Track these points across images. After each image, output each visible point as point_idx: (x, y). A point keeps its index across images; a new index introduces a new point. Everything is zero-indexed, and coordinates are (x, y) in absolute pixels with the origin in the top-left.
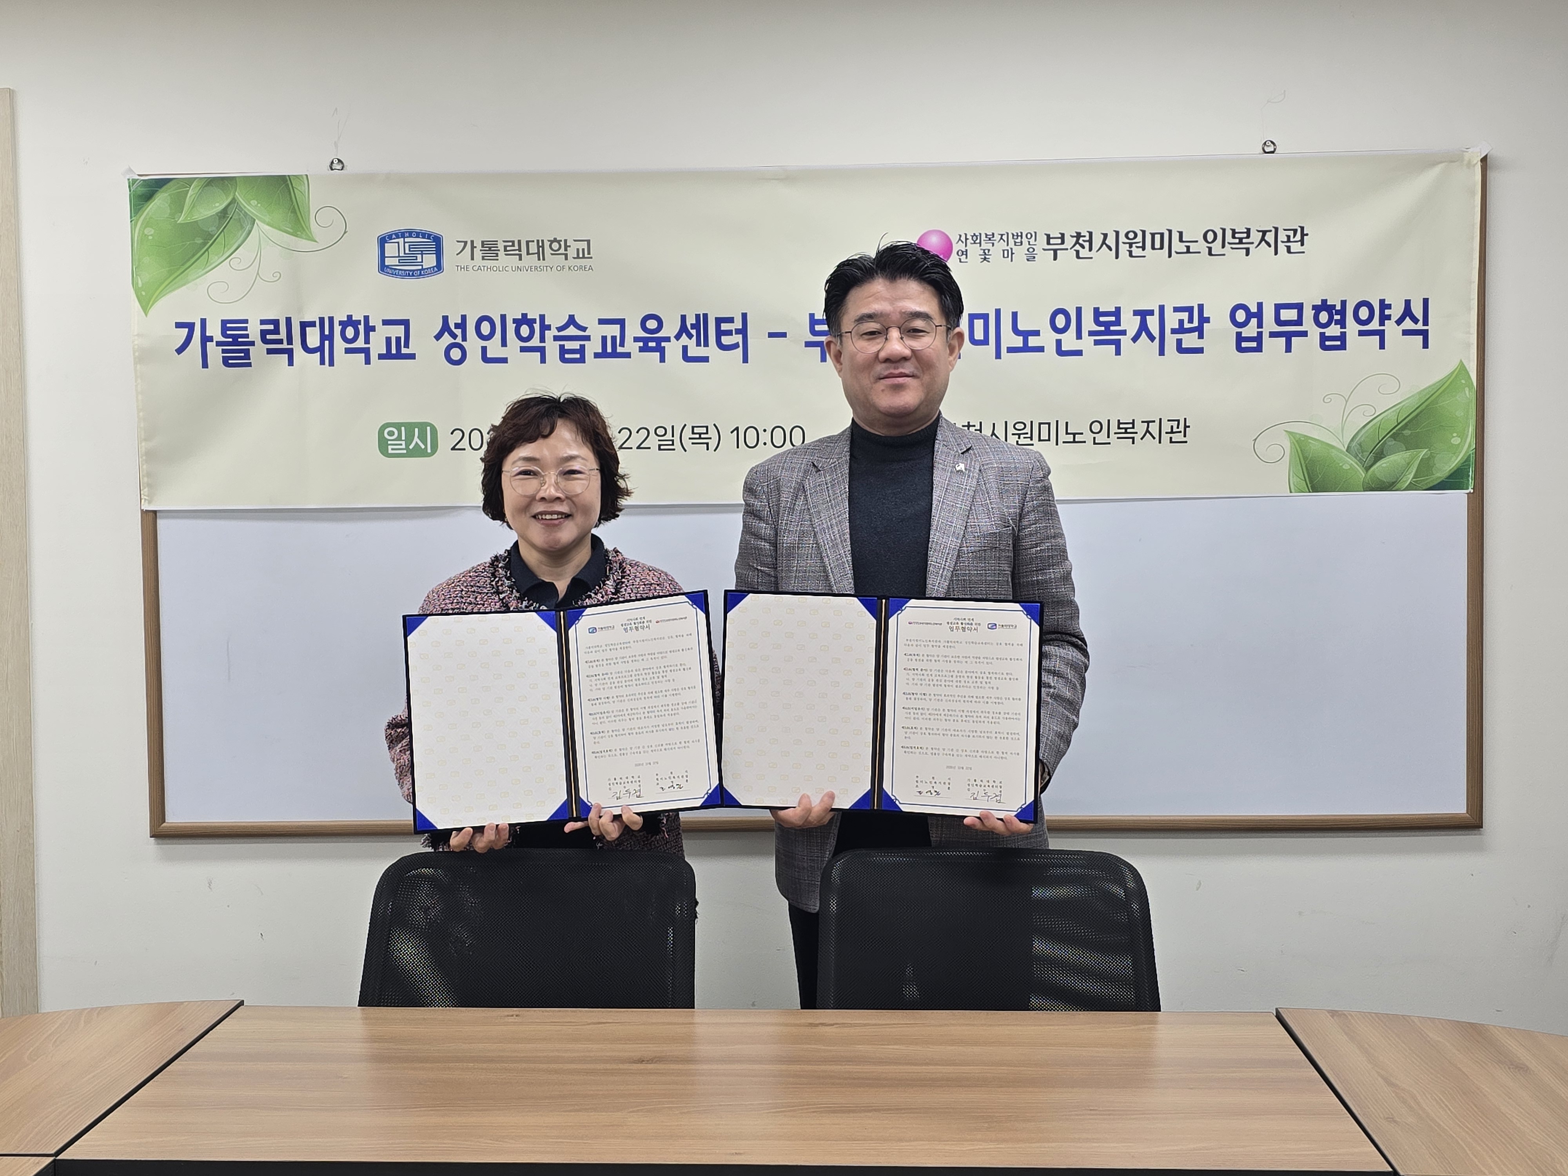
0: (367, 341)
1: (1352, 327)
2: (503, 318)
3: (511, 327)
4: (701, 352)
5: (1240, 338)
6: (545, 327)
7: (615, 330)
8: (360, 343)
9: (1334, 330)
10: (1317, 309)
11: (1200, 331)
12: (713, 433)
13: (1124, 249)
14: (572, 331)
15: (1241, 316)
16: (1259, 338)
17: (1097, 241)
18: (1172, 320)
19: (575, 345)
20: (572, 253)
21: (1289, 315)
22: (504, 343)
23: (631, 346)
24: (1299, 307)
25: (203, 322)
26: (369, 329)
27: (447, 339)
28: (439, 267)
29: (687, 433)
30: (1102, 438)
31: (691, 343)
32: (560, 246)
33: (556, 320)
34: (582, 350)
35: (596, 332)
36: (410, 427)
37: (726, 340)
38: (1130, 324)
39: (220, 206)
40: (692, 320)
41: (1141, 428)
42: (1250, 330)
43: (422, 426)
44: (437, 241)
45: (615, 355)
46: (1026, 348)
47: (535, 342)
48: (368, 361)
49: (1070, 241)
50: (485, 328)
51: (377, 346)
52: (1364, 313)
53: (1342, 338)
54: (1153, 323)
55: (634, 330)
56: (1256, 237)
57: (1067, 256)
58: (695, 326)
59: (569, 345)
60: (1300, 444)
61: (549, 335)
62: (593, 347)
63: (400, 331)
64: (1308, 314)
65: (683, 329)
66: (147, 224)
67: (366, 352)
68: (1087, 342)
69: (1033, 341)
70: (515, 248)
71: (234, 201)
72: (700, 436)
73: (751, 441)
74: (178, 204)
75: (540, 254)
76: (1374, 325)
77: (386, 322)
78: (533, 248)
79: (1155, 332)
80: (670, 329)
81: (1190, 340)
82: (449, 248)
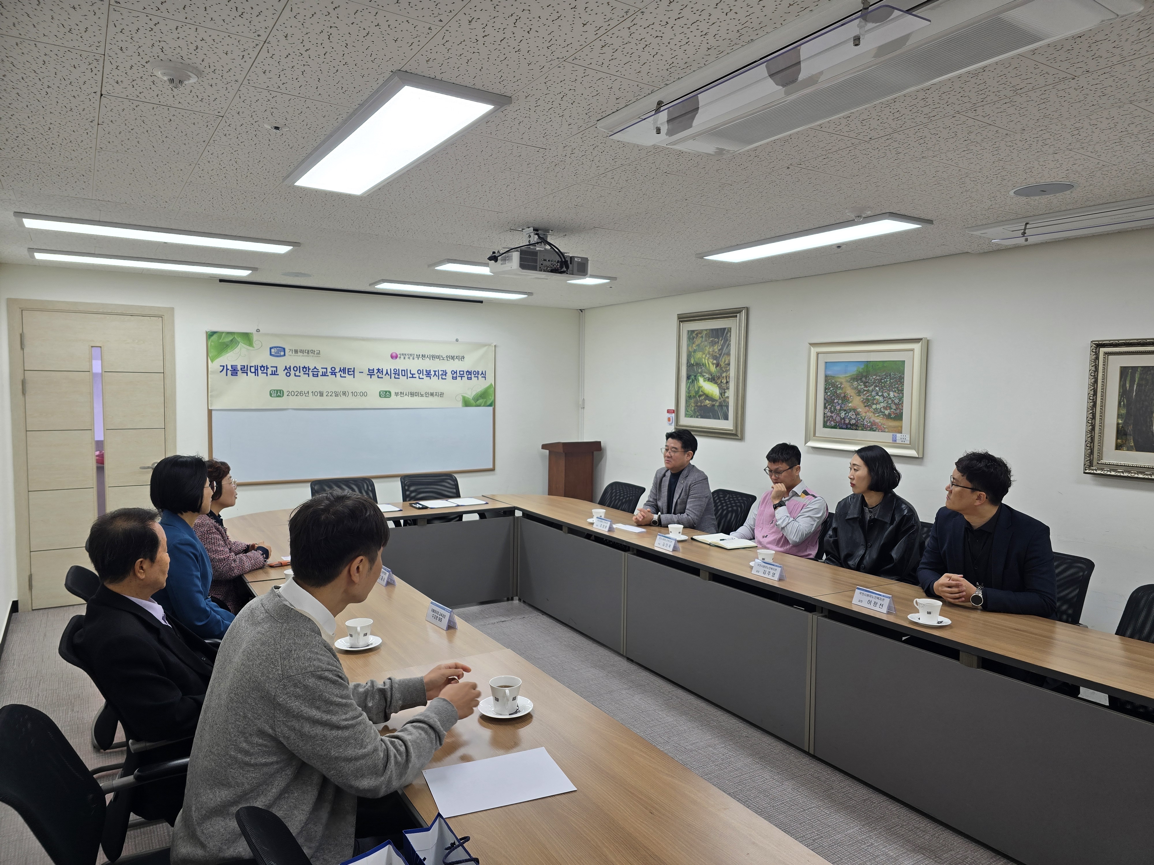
0: (267, 371)
1: (473, 376)
2: (300, 367)
3: (301, 369)
4: (344, 375)
5: (453, 377)
6: (309, 369)
7: (325, 370)
8: (265, 371)
9: (469, 376)
10: (467, 372)
11: (446, 375)
12: (347, 393)
13: (431, 358)
14: (315, 370)
15: (453, 373)
16: (456, 377)
17: (426, 356)
18: (440, 373)
19: (316, 373)
20: (316, 353)
21: (462, 373)
22: (300, 372)
23: (329, 374)
24: (463, 371)
25: (227, 365)
26: (267, 368)
27: (286, 371)
28: (284, 355)
29: (341, 393)
30: (427, 395)
31: (342, 374)
32: (313, 352)
33: (312, 367)
34: (318, 374)
35: (321, 370)
36: (277, 391)
37: (350, 373)
38: (433, 373)
39: (231, 339)
40: (342, 368)
41: (435, 394)
42: (455, 375)
43: (280, 391)
44: (284, 349)
45: (325, 375)
46: (413, 377)
47: (307, 372)
48: (267, 375)
49: (421, 356)
50: (295, 369)
51: (269, 372)
52: (475, 373)
53: (471, 377)
54: (437, 373)
55: (329, 370)
56: (455, 357)
57: (420, 359)
58: (343, 370)
59: (315, 373)
60: (464, 398)
61: (310, 371)
62: (320, 374)
63: (275, 369)
64: (465, 373)
65: (340, 370)
66: (212, 341)
67: (267, 373)
68: (424, 377)
69: (414, 376)
70: (302, 351)
71: (234, 337)
72: (344, 394)
73: (356, 395)
74: (220, 338)
75: (308, 353)
76: (477, 375)
77: (271, 367)
78: (306, 351)
79: (437, 375)
80: (337, 370)
81: (444, 377)
82: (287, 351)
